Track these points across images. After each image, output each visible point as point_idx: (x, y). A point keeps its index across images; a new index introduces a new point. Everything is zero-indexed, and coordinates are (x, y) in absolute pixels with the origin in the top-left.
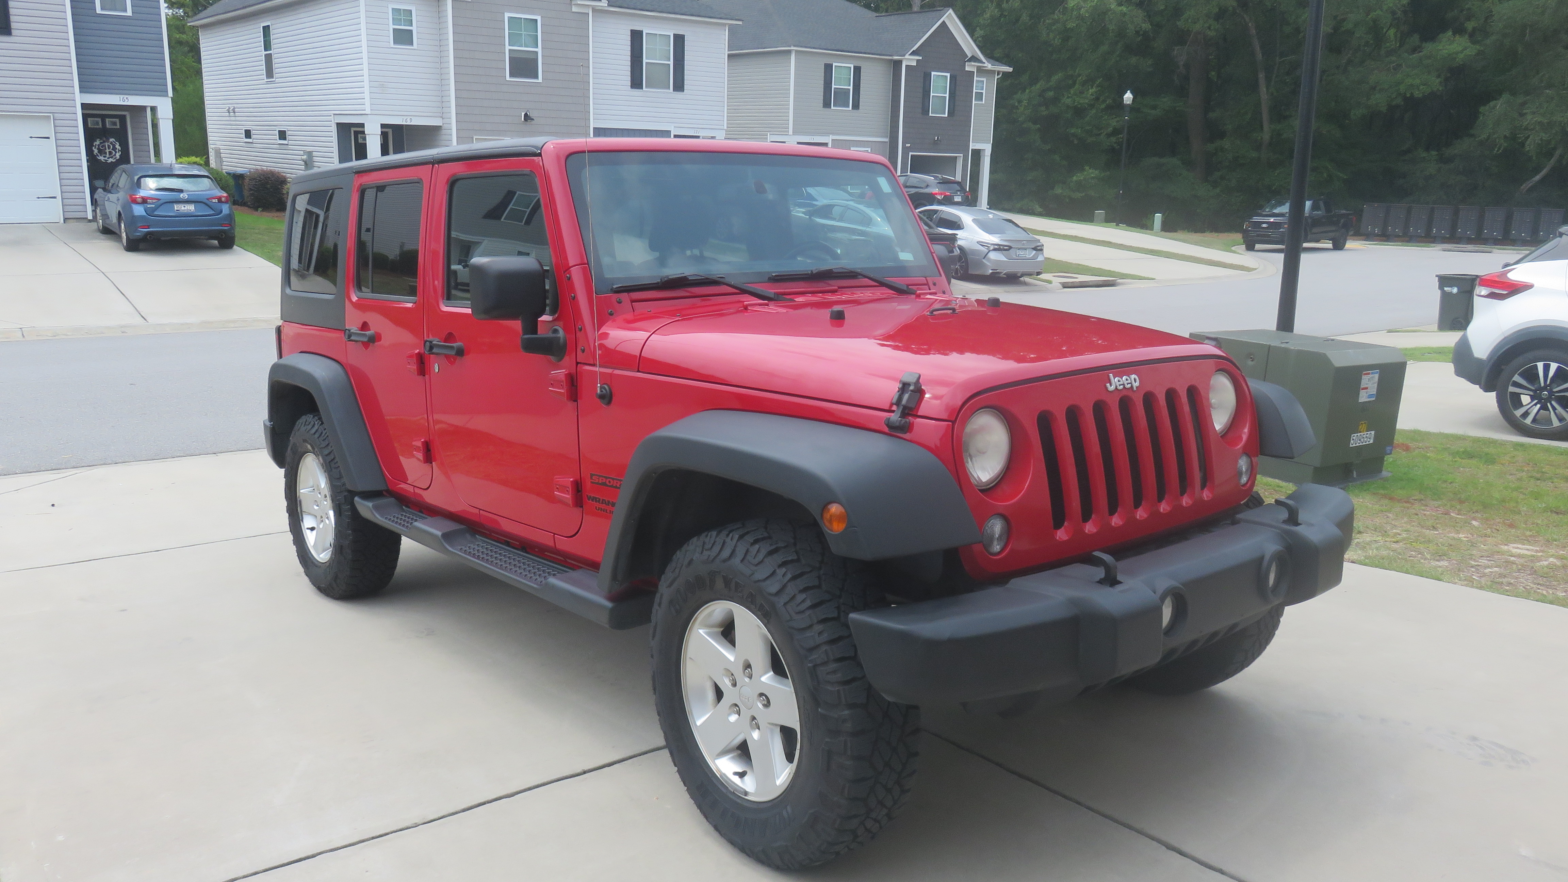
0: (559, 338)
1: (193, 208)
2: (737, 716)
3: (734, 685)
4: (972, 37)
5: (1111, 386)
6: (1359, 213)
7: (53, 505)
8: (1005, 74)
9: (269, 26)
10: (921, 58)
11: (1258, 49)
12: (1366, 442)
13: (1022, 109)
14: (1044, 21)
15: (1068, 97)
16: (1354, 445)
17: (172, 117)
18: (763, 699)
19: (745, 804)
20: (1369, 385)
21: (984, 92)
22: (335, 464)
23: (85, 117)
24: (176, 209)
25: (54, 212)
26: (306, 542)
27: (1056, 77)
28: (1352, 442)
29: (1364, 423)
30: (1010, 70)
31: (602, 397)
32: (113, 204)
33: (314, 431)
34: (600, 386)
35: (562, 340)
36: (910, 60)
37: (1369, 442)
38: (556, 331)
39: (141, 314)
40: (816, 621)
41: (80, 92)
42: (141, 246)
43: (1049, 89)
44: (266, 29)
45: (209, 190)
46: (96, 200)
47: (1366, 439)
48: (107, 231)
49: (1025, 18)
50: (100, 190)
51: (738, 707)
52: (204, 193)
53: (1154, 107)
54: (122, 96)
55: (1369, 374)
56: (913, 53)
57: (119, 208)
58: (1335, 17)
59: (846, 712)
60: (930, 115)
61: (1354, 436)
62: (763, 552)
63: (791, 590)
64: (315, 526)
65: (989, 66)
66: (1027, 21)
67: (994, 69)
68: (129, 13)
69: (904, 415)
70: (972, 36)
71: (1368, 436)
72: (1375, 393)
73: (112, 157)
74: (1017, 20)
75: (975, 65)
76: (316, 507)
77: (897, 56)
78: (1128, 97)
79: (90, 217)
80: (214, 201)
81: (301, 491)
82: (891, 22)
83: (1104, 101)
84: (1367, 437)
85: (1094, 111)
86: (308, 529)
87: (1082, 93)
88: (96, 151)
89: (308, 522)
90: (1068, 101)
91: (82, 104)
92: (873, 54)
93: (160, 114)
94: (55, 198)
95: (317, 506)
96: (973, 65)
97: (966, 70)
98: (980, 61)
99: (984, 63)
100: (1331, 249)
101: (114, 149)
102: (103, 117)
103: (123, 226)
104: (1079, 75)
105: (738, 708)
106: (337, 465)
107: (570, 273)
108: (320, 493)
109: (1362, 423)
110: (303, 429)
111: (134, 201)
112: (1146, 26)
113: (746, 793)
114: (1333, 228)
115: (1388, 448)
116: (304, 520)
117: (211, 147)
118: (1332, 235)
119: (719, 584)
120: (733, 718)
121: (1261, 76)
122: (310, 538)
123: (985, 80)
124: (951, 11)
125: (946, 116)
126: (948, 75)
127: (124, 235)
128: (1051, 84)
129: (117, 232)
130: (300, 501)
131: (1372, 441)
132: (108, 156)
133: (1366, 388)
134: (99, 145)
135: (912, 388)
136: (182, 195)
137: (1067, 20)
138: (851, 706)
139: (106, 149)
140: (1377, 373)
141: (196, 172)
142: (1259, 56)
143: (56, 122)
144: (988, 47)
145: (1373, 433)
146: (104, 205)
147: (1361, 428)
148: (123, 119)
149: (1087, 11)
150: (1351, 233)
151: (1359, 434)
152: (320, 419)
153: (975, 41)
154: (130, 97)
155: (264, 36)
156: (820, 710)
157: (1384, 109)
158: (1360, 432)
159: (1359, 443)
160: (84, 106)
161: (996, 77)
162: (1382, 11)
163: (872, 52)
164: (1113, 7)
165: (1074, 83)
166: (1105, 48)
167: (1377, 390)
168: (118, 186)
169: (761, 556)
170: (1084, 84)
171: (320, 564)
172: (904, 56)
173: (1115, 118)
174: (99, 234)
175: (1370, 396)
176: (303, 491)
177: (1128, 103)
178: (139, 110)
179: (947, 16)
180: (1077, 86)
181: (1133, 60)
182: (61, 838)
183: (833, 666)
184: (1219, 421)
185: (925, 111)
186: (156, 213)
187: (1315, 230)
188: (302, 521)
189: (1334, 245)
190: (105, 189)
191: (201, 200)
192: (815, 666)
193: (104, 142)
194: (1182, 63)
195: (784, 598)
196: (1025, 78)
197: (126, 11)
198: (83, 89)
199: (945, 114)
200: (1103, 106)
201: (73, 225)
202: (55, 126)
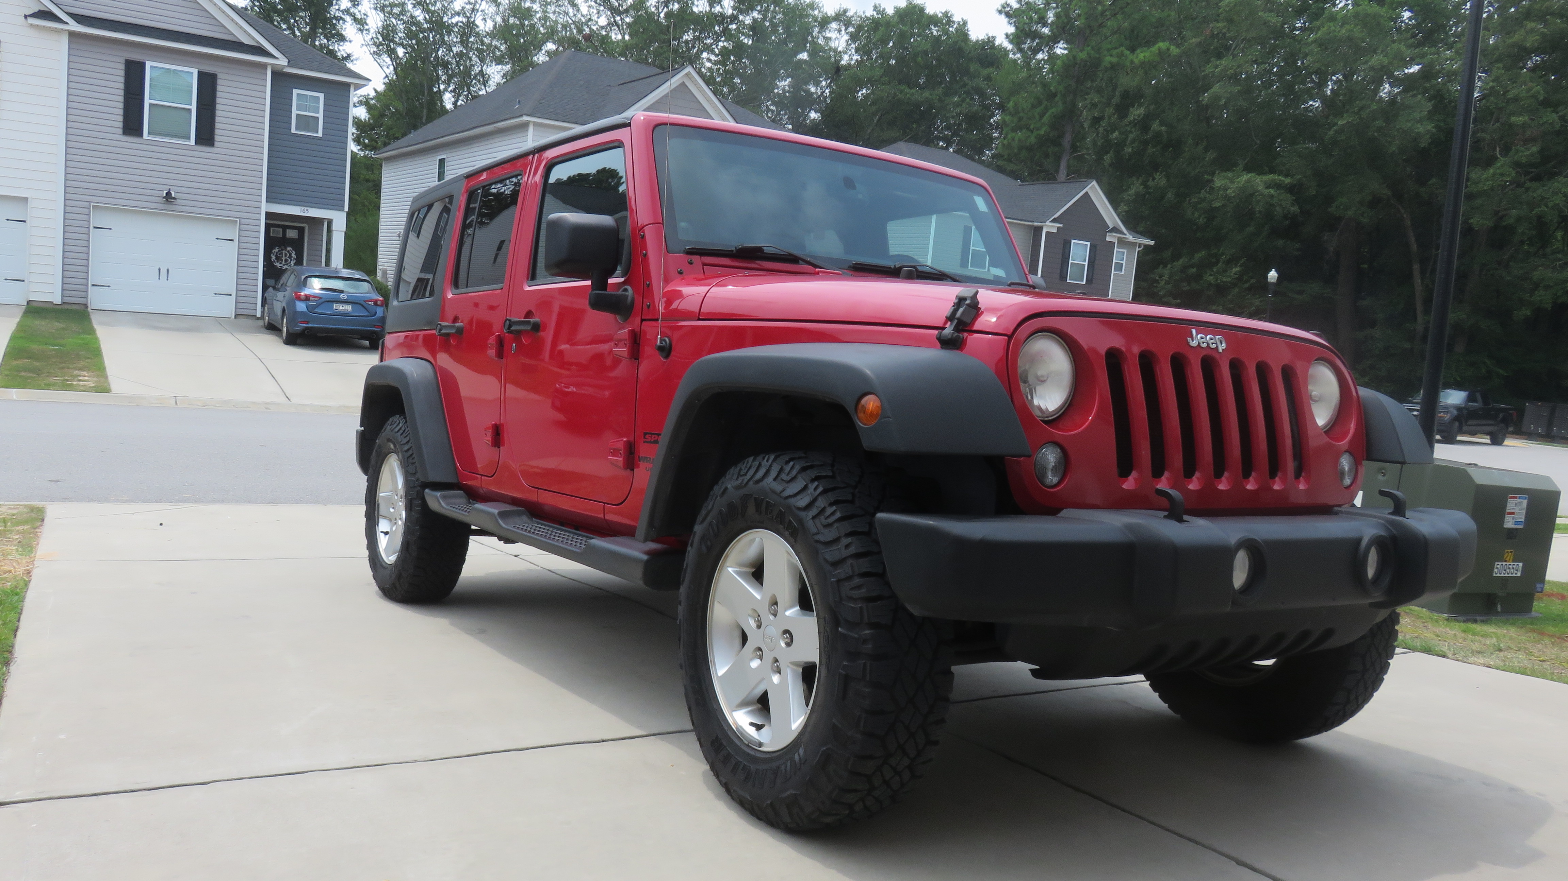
0: (627, 296)
1: (350, 309)
2: (759, 660)
3: (759, 627)
4: (1116, 212)
5: (1193, 341)
6: (1521, 413)
7: (161, 524)
8: (1146, 247)
9: (444, 159)
10: (1061, 225)
11: (1413, 240)
12: (1512, 574)
13: (1162, 283)
14: (1190, 200)
15: (1211, 275)
16: (1498, 575)
17: (345, 230)
18: (787, 636)
19: (758, 755)
20: (1517, 510)
21: (1124, 263)
22: (413, 459)
23: (268, 227)
24: (335, 308)
25: (227, 307)
26: (378, 546)
27: (1200, 255)
28: (1496, 570)
29: (1511, 552)
30: (1152, 243)
31: (661, 349)
32: (280, 300)
33: (396, 430)
34: (661, 338)
35: (629, 299)
36: (1049, 227)
37: (1516, 574)
38: (626, 290)
39: (287, 395)
40: (844, 534)
41: (267, 202)
42: (299, 341)
43: (1192, 266)
44: (442, 162)
45: (367, 293)
46: (266, 298)
47: (1512, 570)
48: (272, 328)
49: (1170, 195)
50: (271, 289)
51: (762, 651)
52: (362, 295)
53: (1300, 293)
54: (303, 208)
55: (1516, 498)
56: (1054, 221)
57: (284, 304)
58: (1496, 213)
59: (868, 632)
60: (1068, 281)
61: (1498, 565)
62: (797, 468)
63: (821, 503)
64: (389, 530)
65: (1130, 238)
66: (1172, 199)
67: (1135, 241)
68: (320, 134)
69: (957, 329)
70: (1115, 209)
71: (1514, 566)
72: (1523, 520)
73: (287, 265)
74: (1163, 197)
75: (1115, 236)
76: (392, 510)
77: (1038, 222)
78: (1273, 275)
79: (259, 315)
80: (370, 303)
81: (381, 495)
82: (1036, 191)
83: (1247, 281)
84: (1513, 568)
85: (1236, 290)
86: (382, 532)
87: (1225, 271)
88: (273, 258)
89: (383, 525)
90: (1211, 279)
91: (266, 212)
92: (1013, 219)
93: (334, 227)
94: (230, 295)
95: (393, 508)
96: (1114, 236)
97: (1107, 240)
98: (1122, 233)
99: (1125, 235)
100: (1489, 444)
101: (290, 257)
102: (285, 228)
103: (285, 320)
104: (1223, 254)
105: (761, 653)
106: (414, 461)
107: (644, 232)
108: (397, 495)
109: (1508, 552)
110: (389, 428)
111: (298, 298)
112: (1295, 209)
113: (760, 744)
114: (1492, 422)
115: (1538, 585)
116: (380, 524)
117: (379, 267)
118: (1490, 428)
119: (751, 510)
120: (755, 664)
121: (1416, 267)
122: (383, 542)
123: (1125, 251)
124: (1094, 183)
125: (1084, 283)
126: (1089, 244)
127: (285, 329)
128: (1193, 261)
129: (280, 327)
130: (378, 505)
131: (1519, 574)
132: (283, 263)
133: (1513, 513)
134: (277, 253)
135: (968, 302)
136: (341, 296)
137: (1213, 200)
138: (872, 625)
139: (282, 256)
140: (1526, 498)
141: (358, 276)
142: (1414, 247)
143: (242, 226)
144: (1132, 221)
145: (1521, 564)
146: (273, 304)
147: (1507, 557)
148: (301, 231)
149: (1234, 192)
150: (1511, 429)
151: (1504, 563)
152: (405, 418)
153: (1118, 215)
154: (310, 209)
155: (439, 168)
156: (840, 629)
157: (1549, 306)
158: (1506, 561)
159: (1504, 574)
160: (269, 215)
161: (1137, 249)
162: (1547, 207)
163: (1014, 217)
164: (1260, 188)
165: (1218, 261)
166: (1251, 229)
167: (1525, 517)
168: (286, 285)
169: (794, 472)
170: (1228, 262)
171: (387, 566)
172: (1045, 222)
173: (1259, 298)
174: (264, 329)
175: (1517, 523)
176: (383, 494)
177: (1273, 281)
178: (318, 221)
179: (1090, 188)
180: (1220, 265)
181: (1280, 243)
182: (62, 737)
183: (857, 581)
184: (1321, 417)
185: (1063, 277)
186: (316, 310)
187: (1470, 422)
188: (378, 525)
189: (1491, 439)
190: (274, 288)
191: (359, 302)
192: (839, 581)
193: (282, 250)
194: (1331, 249)
195: (814, 511)
196: (1167, 254)
197: (317, 132)
198: (269, 200)
199: (1083, 281)
200: (1247, 285)
201: (242, 321)
202: (240, 230)
